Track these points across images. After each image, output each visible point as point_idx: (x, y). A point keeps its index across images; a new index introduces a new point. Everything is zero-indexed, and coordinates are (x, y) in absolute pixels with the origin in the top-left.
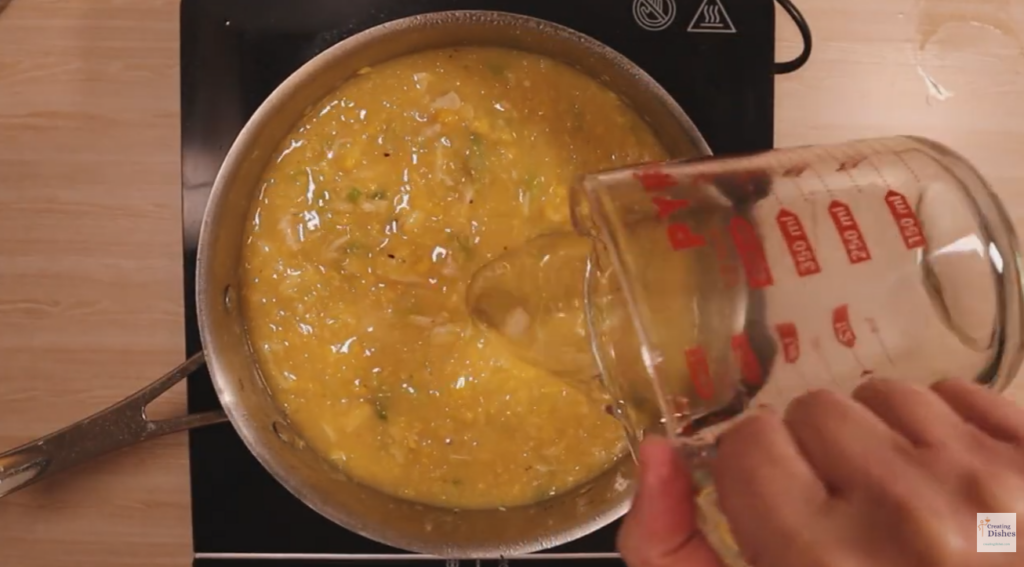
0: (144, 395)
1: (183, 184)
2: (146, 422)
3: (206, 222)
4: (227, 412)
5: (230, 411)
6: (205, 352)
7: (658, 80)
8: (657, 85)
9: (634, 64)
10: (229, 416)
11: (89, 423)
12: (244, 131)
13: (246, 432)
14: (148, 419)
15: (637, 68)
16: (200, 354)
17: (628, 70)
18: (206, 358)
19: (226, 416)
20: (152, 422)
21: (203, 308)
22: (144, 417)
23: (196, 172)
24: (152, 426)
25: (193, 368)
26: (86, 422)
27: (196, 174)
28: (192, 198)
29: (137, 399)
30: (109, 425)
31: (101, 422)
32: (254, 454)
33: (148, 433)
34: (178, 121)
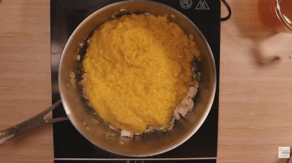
0: (44, 112)
1: (51, 53)
4: (68, 116)
5: (69, 116)
6: (62, 100)
9: (182, 14)
10: (69, 118)
11: (29, 121)
13: (74, 122)
15: (184, 15)
16: (60, 100)
17: (181, 16)
18: (62, 101)
19: (68, 118)
22: (45, 119)
23: (55, 49)
24: (47, 121)
25: (58, 104)
29: (42, 114)
30: (35, 121)
31: (32, 120)
32: (76, 128)
33: (46, 123)
34: (50, 35)
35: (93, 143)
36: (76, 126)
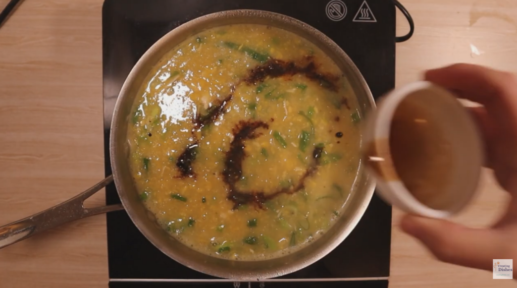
0: (83, 196)
1: (103, 97)
2: (84, 209)
3: (116, 111)
6: (113, 176)
7: (341, 47)
8: (340, 48)
9: (328, 38)
12: (135, 67)
14: (85, 208)
15: (330, 39)
17: (326, 41)
18: (114, 178)
19: (123, 207)
20: (86, 209)
21: (113, 153)
22: (83, 206)
23: (110, 90)
24: (86, 211)
25: (107, 183)
26: (54, 208)
27: (110, 92)
28: (108, 104)
29: (79, 198)
30: (65, 210)
31: (61, 209)
33: (84, 215)
34: (101, 66)
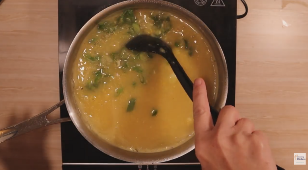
0: (46, 112)
1: (59, 52)
3: (66, 61)
6: (65, 100)
11: (29, 120)
13: (77, 124)
18: (65, 102)
19: (71, 119)
21: (65, 86)
22: (46, 119)
24: (48, 121)
25: (61, 104)
27: (63, 49)
29: (44, 114)
30: (35, 121)
31: (33, 120)
32: (79, 131)
33: (47, 124)
34: (57, 33)
35: (96, 147)
36: (79, 128)
